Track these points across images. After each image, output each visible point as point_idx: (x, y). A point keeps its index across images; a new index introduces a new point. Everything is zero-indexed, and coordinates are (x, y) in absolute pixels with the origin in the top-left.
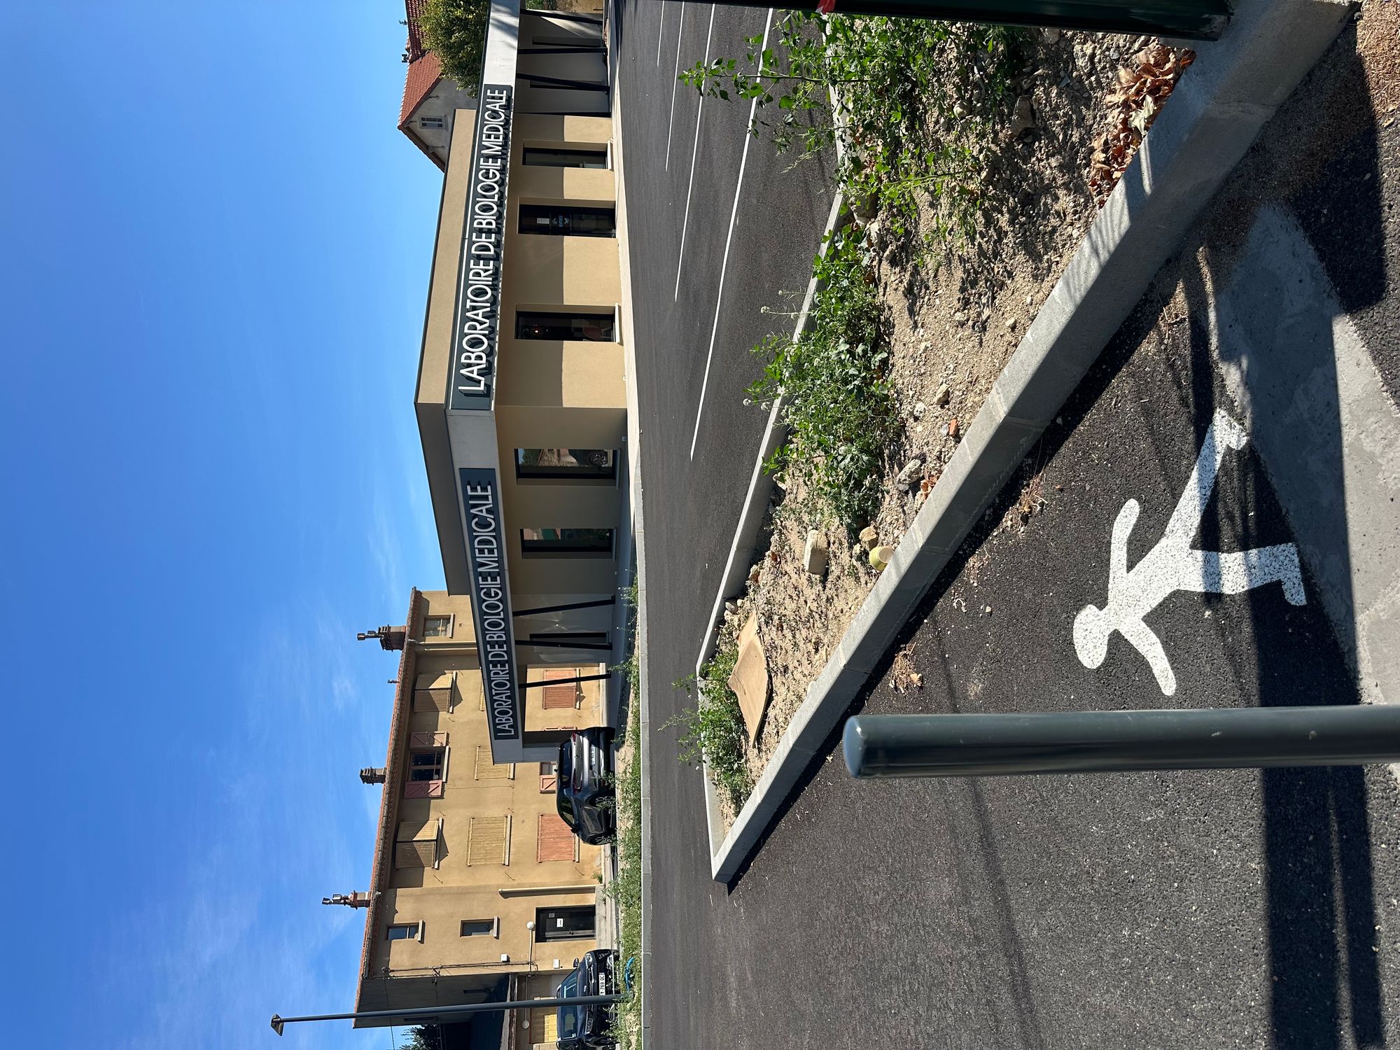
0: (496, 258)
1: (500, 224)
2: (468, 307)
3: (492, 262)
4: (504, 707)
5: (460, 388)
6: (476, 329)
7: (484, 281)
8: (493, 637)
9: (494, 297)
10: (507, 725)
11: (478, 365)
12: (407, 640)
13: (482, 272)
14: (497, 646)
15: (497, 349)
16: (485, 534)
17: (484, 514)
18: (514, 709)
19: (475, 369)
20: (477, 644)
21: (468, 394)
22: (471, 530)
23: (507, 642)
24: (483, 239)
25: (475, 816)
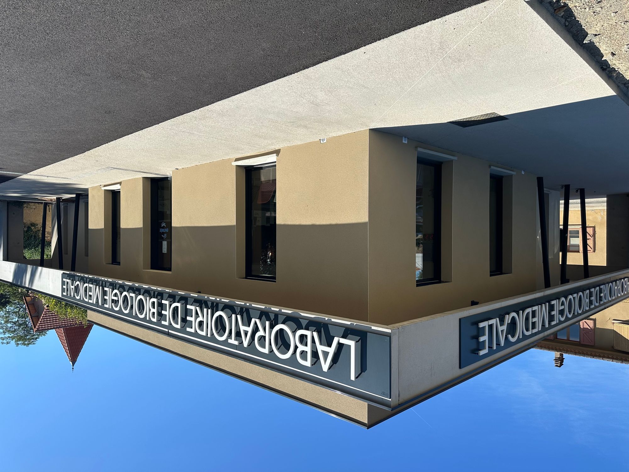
0: (185, 300)
1: (154, 293)
2: (236, 343)
3: (189, 307)
6: (264, 337)
7: (208, 318)
11: (314, 343)
13: (199, 319)
15: (290, 312)
19: (321, 348)
21: (364, 366)
24: (167, 313)
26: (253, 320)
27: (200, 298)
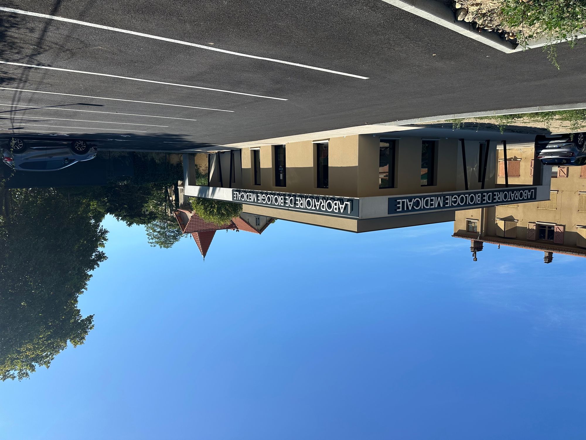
0: (295, 196)
1: (282, 194)
2: (315, 209)
3: (296, 198)
4: (518, 194)
5: (349, 213)
6: (324, 205)
7: (304, 201)
8: (479, 200)
9: (310, 197)
10: (528, 193)
11: (339, 205)
12: (478, 240)
13: (301, 202)
14: (484, 198)
15: (332, 196)
16: (422, 203)
17: (412, 203)
18: (519, 190)
19: (340, 206)
20: (482, 208)
21: (352, 209)
22: (420, 209)
23: (482, 193)
24: (288, 201)
25: (577, 210)
26: (320, 200)
27: (301, 195)
